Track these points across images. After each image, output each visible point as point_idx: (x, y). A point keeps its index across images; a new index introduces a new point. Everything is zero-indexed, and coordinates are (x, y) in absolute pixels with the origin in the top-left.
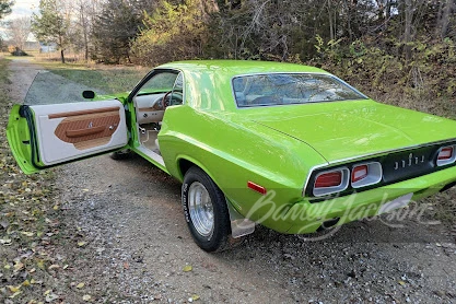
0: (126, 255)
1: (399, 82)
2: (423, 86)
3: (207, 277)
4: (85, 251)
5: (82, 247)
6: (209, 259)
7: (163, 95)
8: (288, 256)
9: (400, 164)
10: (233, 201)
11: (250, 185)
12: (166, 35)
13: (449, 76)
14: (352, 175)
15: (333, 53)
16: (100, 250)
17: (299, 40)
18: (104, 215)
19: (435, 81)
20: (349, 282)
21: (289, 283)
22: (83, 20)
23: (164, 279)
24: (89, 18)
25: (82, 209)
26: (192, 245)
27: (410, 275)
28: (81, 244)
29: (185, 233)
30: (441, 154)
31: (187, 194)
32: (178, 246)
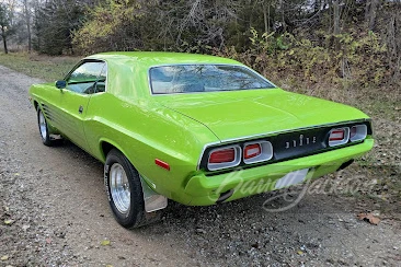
0: (49, 232)
1: (329, 72)
2: (351, 76)
3: (122, 249)
4: (11, 228)
5: (9, 225)
6: (127, 234)
7: (92, 84)
8: (200, 230)
9: (292, 144)
10: (146, 178)
11: (157, 162)
12: (108, 27)
13: (377, 66)
14: (244, 153)
15: (266, 45)
16: (25, 227)
17: (235, 33)
18: (33, 196)
19: (362, 72)
20: (252, 251)
21: (198, 253)
22: (27, 12)
23: (82, 252)
24: (33, 10)
25: (12, 191)
26: (113, 222)
27: (309, 246)
28: (7, 222)
29: (107, 212)
30: (332, 136)
31: (108, 175)
32: (100, 223)
